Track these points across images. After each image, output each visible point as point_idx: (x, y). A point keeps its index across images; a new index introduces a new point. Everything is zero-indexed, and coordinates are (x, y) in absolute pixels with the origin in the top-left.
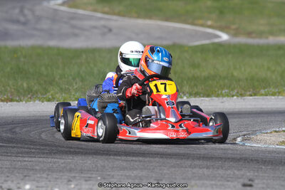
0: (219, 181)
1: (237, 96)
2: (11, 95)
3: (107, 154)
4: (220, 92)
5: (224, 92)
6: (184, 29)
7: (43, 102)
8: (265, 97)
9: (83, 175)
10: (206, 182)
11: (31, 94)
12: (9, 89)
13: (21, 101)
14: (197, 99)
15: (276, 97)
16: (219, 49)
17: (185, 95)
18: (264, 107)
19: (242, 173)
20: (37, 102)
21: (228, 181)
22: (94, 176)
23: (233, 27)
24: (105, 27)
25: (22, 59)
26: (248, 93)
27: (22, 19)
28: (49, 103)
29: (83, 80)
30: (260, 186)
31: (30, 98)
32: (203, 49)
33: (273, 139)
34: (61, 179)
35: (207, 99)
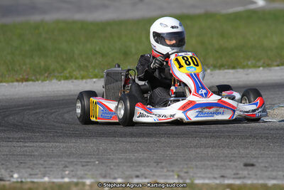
1: (264, 67)
2: (28, 75)
4: (246, 63)
5: (249, 63)
7: (60, 80)
11: (48, 72)
12: (24, 67)
13: (38, 80)
14: (221, 71)
16: (253, 16)
17: (209, 68)
20: (54, 81)
21: (231, 161)
25: (44, 35)
26: (275, 64)
28: (66, 81)
29: (103, 55)
31: (47, 77)
32: (236, 17)
35: (231, 71)
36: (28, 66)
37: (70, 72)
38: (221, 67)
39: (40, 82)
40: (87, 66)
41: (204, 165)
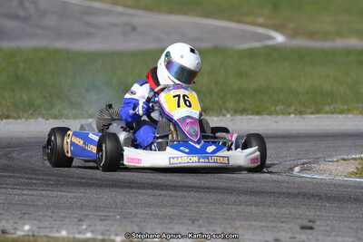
0: (271, 221)
1: (293, 113)
2: (7, 111)
3: (128, 187)
4: (273, 108)
5: (278, 108)
7: (47, 120)
8: (330, 115)
9: (97, 213)
10: (254, 223)
11: (33, 109)
12: (4, 102)
13: (19, 117)
14: (244, 117)
15: (344, 116)
16: (273, 53)
17: (228, 112)
18: (329, 128)
19: (300, 212)
20: (40, 119)
21: (282, 222)
22: (111, 214)
23: (291, 25)
24: (127, 24)
25: (22, 65)
26: (309, 111)
27: (21, 13)
28: (55, 121)
30: (323, 228)
31: (32, 114)
32: (252, 54)
33: (341, 168)
34: (70, 217)
35: (257, 117)
36: (8, 100)
37: (60, 110)
38: (243, 112)
39: (23, 120)
41: (250, 225)
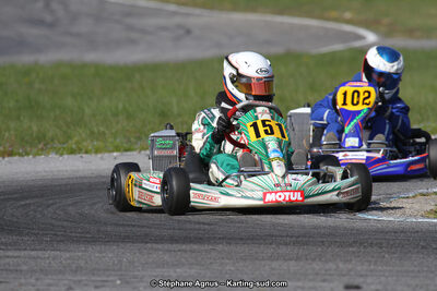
2: (11, 146)
6: (307, 28)
7: (61, 155)
11: (43, 142)
13: (27, 154)
20: (52, 155)
23: (386, 21)
25: (37, 86)
31: (42, 149)
36: (12, 132)
37: (77, 143)
39: (31, 157)
40: (104, 133)
